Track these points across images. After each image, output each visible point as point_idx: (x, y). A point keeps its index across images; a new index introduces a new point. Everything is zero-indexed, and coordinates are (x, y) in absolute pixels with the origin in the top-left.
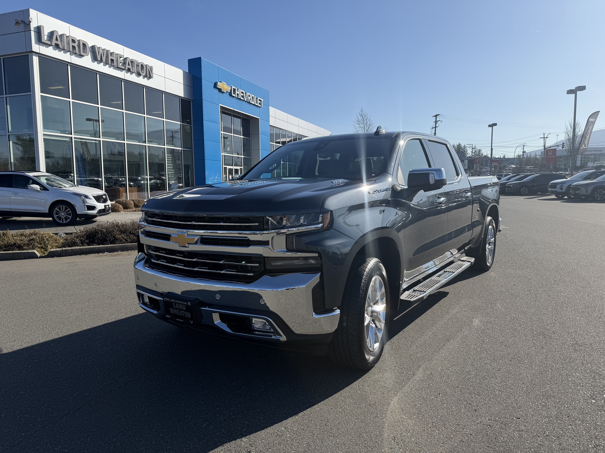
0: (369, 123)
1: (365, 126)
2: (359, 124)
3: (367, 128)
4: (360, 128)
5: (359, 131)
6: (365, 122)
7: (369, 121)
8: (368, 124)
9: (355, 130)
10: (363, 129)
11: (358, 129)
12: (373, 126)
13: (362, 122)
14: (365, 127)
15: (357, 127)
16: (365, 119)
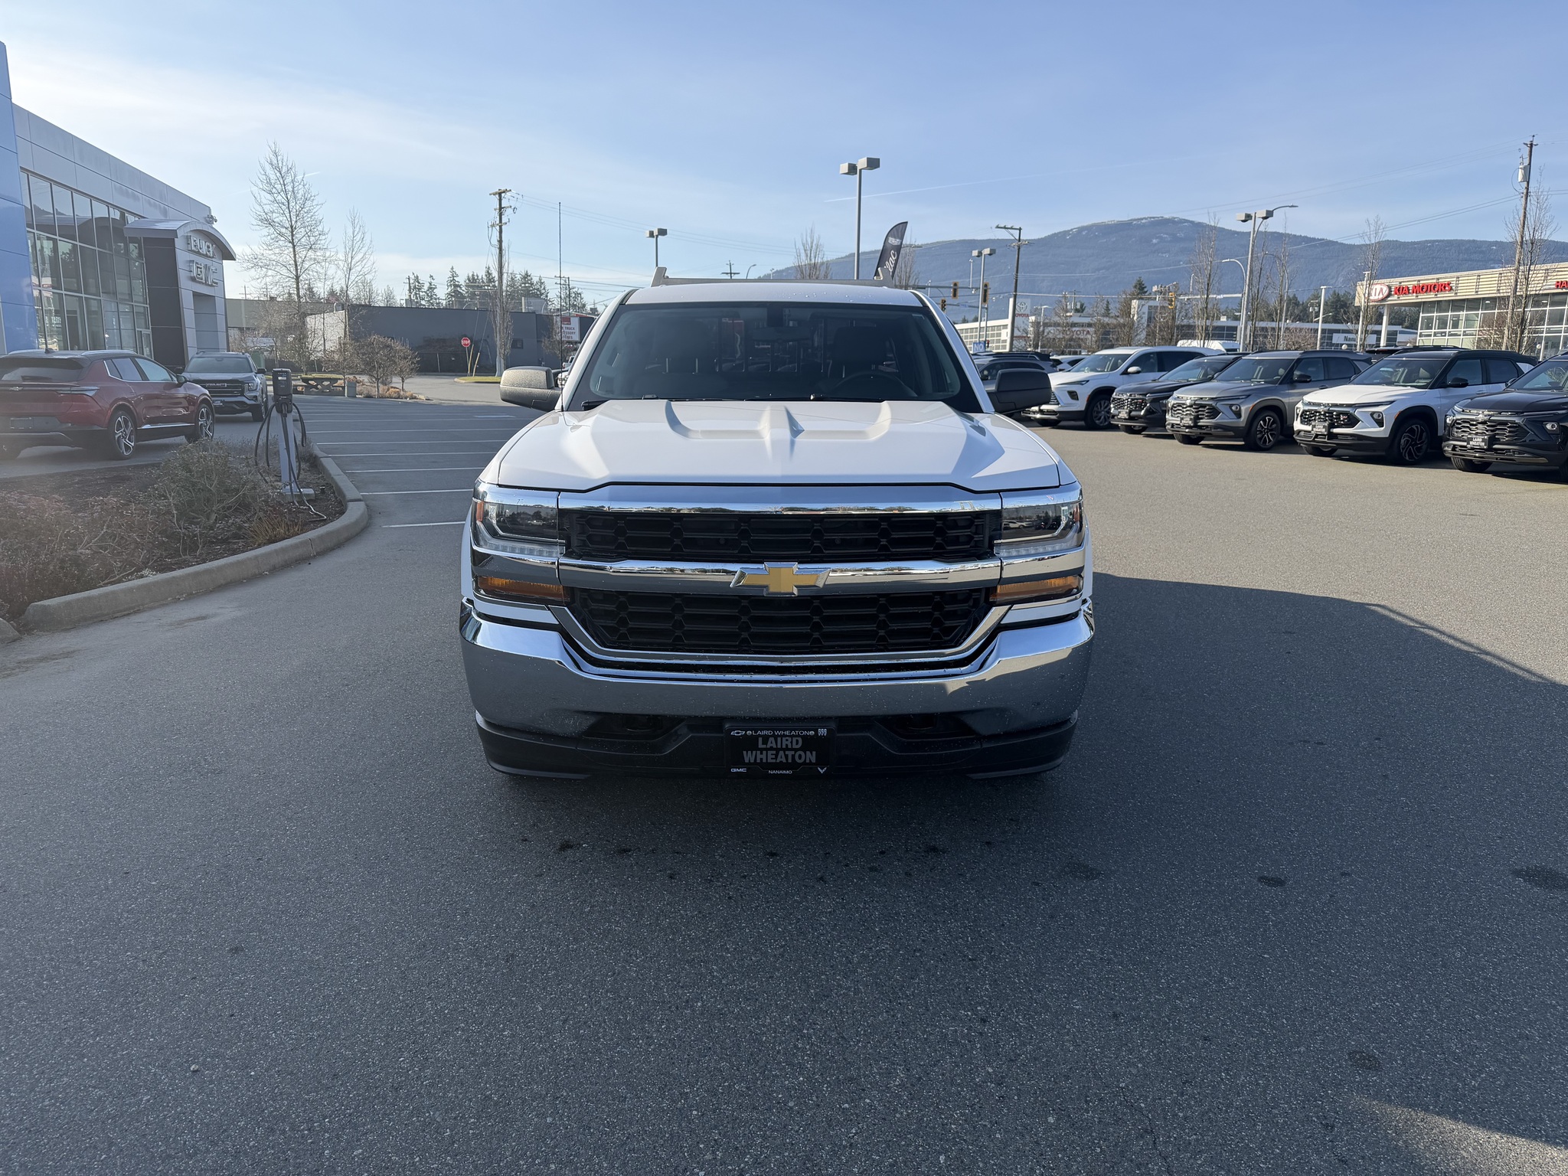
0: (301, 192)
1: (291, 202)
2: (271, 193)
3: (298, 207)
4: (276, 205)
5: (272, 212)
6: (289, 188)
7: (301, 186)
8: (299, 196)
9: (260, 209)
10: (283, 207)
11: (267, 208)
12: (315, 203)
13: (279, 187)
14: (292, 204)
15: (264, 201)
16: (288, 180)
